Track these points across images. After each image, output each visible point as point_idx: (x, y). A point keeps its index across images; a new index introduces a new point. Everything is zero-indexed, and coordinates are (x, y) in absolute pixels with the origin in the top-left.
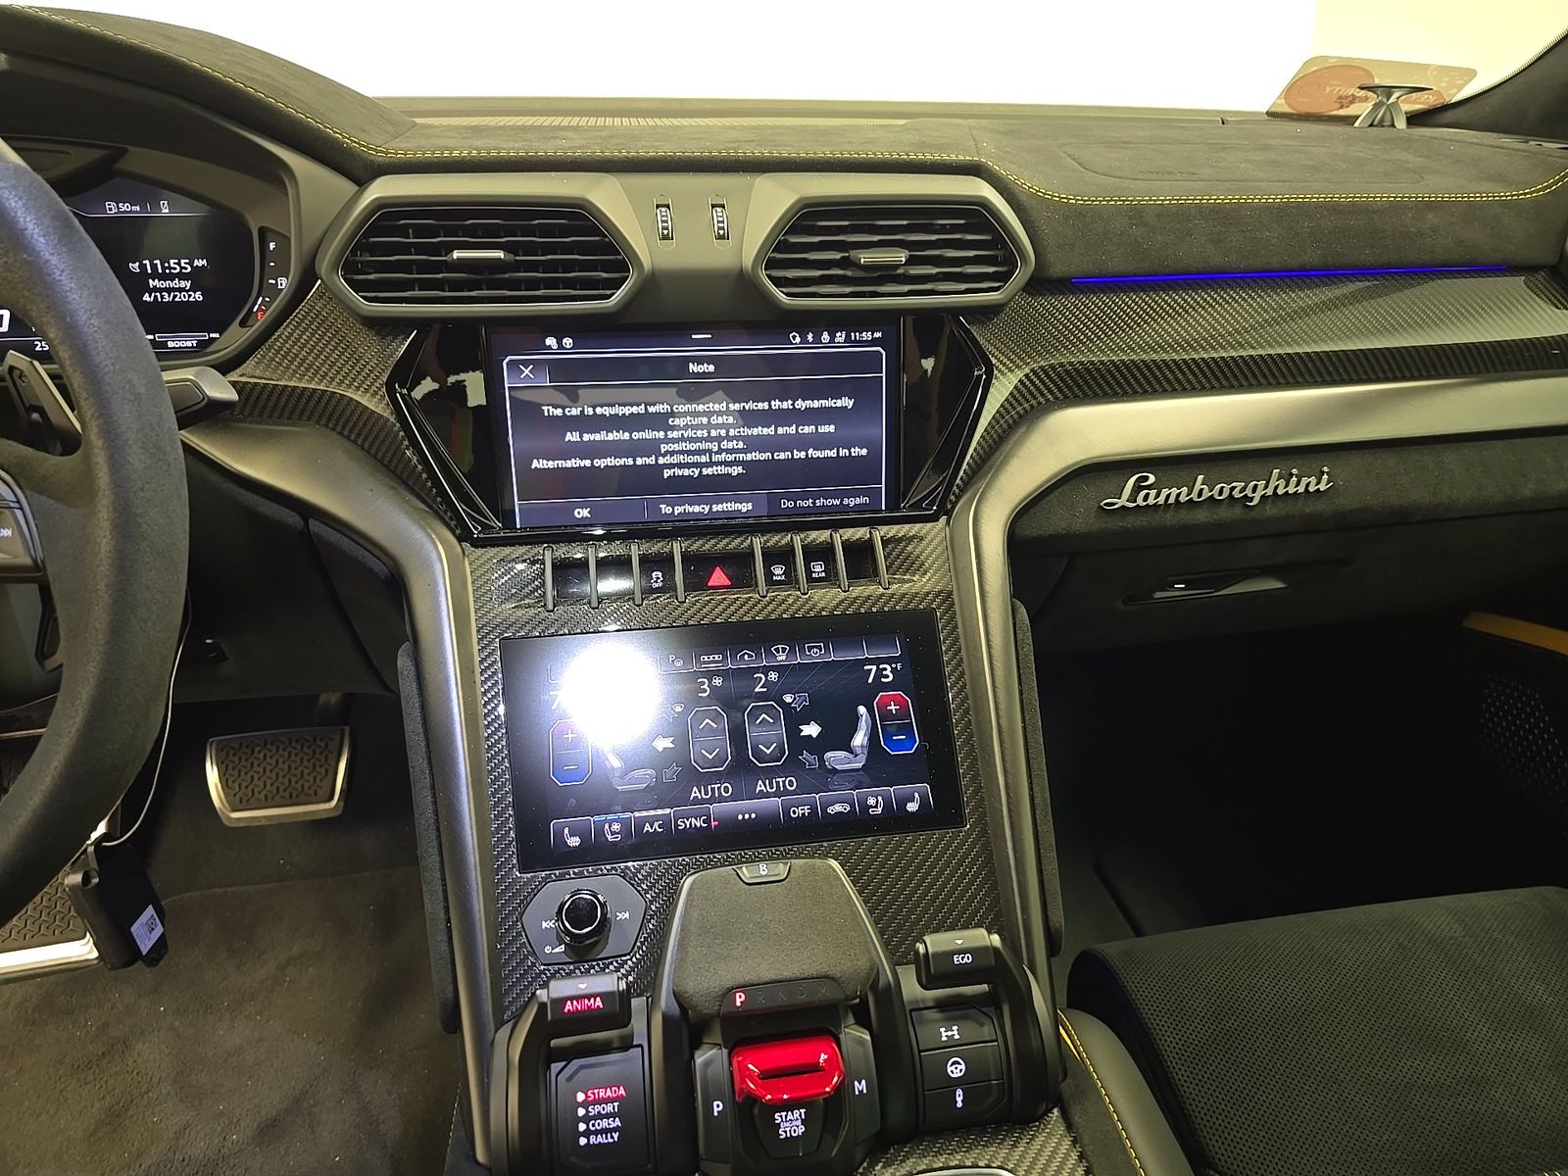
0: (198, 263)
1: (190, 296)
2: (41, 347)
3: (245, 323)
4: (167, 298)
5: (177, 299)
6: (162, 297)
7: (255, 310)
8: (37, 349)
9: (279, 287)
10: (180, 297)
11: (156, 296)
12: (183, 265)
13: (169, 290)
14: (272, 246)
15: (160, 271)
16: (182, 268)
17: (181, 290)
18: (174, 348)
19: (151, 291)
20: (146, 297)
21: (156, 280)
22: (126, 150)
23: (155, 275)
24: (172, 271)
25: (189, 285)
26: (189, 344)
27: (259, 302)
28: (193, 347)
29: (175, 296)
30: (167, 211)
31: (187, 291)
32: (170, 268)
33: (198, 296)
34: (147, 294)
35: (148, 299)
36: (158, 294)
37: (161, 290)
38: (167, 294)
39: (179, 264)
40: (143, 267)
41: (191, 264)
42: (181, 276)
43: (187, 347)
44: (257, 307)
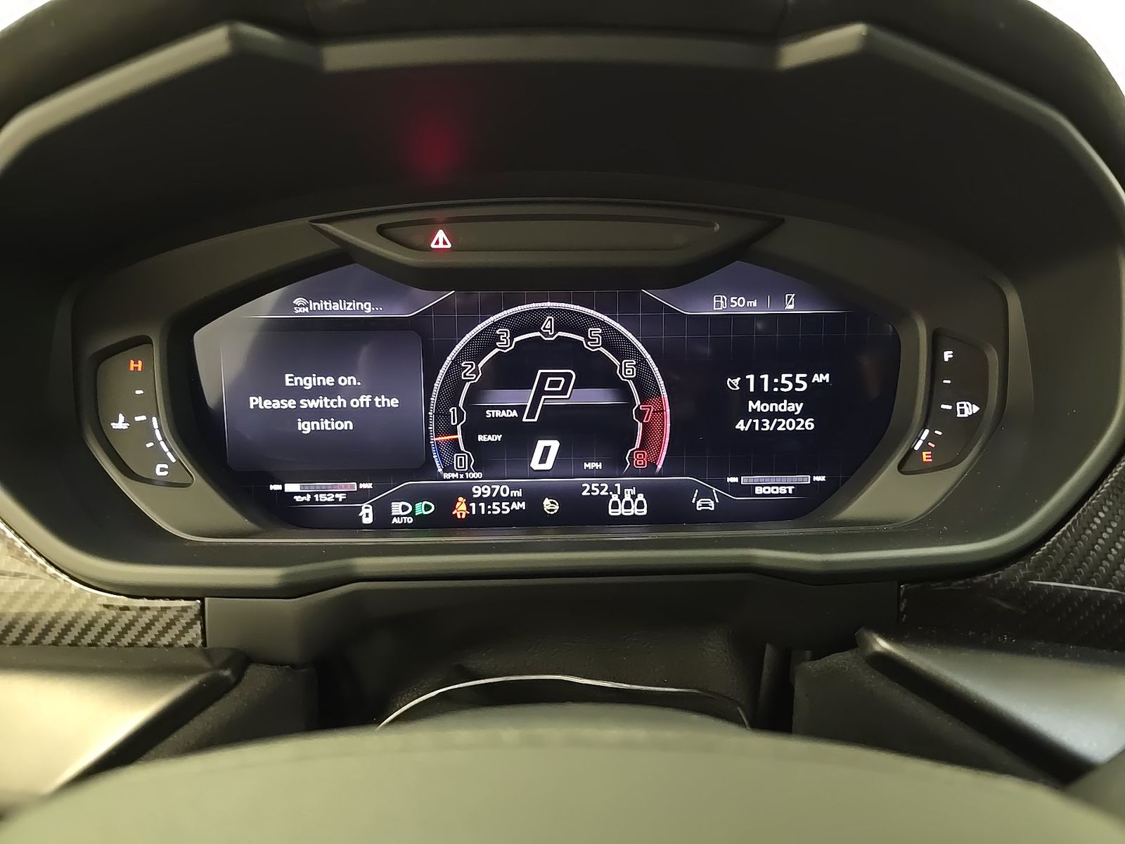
0: (818, 378)
1: (798, 423)
2: (590, 491)
3: (906, 468)
4: (768, 426)
5: (780, 428)
6: (761, 425)
7: (917, 448)
8: (585, 493)
9: (959, 415)
10: (785, 425)
11: (753, 424)
12: (798, 381)
13: (771, 416)
14: (947, 355)
15: (766, 389)
16: (796, 385)
17: (787, 415)
18: (763, 495)
19: (747, 416)
20: (741, 426)
21: (758, 402)
22: (783, 221)
23: (759, 395)
24: (782, 389)
25: (799, 409)
26: (783, 490)
27: (924, 436)
28: (788, 494)
29: (779, 424)
30: (792, 307)
31: (795, 417)
32: (780, 385)
33: (809, 424)
34: (742, 422)
35: (742, 428)
36: (757, 421)
37: (760, 415)
38: (768, 422)
39: (792, 380)
40: (745, 383)
41: (808, 380)
42: (793, 397)
43: (780, 495)
44: (920, 443)
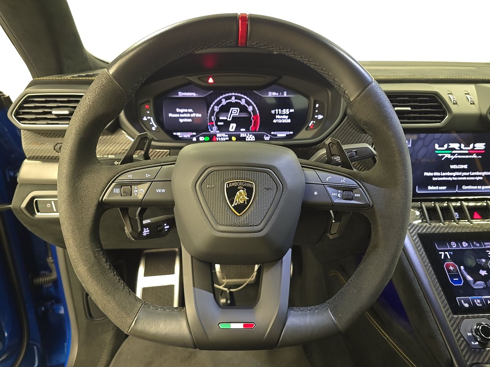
2: (242, 135)
3: (307, 130)
7: (310, 125)
9: (319, 118)
10: (284, 121)
14: (317, 105)
15: (280, 113)
16: (286, 112)
19: (276, 119)
21: (278, 116)
22: (282, 77)
24: (283, 113)
28: (284, 136)
30: (286, 95)
31: (286, 119)
33: (289, 121)
35: (275, 122)
38: (280, 120)
40: (275, 112)
41: (289, 111)
42: (286, 115)
